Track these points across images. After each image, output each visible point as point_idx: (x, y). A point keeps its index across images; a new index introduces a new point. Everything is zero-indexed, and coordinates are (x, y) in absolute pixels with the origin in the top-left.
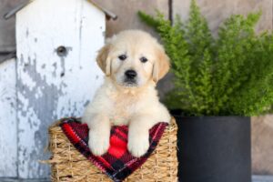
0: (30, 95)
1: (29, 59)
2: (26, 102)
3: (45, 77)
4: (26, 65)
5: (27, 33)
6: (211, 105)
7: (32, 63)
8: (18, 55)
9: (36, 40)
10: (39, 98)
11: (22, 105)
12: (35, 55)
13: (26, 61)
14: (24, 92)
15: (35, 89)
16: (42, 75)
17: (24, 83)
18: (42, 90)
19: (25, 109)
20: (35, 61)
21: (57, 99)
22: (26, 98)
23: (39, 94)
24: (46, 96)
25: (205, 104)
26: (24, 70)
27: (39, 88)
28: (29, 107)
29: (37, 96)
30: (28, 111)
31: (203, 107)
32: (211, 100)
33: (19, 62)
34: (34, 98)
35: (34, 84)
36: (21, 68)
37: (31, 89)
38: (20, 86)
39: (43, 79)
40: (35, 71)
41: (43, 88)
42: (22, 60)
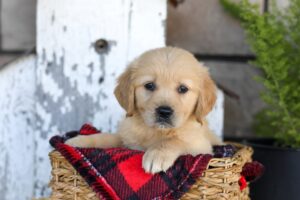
0: (53, 108)
1: (54, 55)
2: (47, 118)
3: (76, 83)
4: (49, 64)
5: (53, 18)
7: (58, 62)
8: (39, 50)
9: (65, 29)
10: (67, 114)
11: (42, 122)
12: (63, 50)
13: (50, 58)
14: (46, 104)
15: (61, 101)
16: (72, 80)
17: (46, 89)
18: (70, 100)
19: (45, 128)
20: (62, 59)
21: (92, 116)
22: (48, 112)
23: (66, 108)
24: (76, 110)
26: (47, 72)
27: (67, 99)
28: (51, 126)
29: (63, 110)
30: (50, 130)
33: (40, 60)
34: (60, 112)
35: (60, 93)
36: (42, 68)
37: (55, 100)
38: (41, 96)
39: (73, 85)
40: (62, 74)
41: (73, 98)
42: (44, 57)
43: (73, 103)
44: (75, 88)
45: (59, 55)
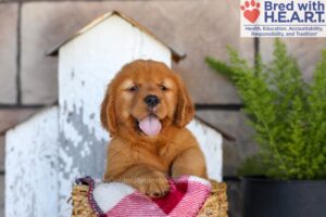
0: (74, 152)
1: (74, 106)
2: (69, 161)
3: (93, 129)
4: (70, 114)
5: (73, 74)
6: (303, 168)
7: (78, 112)
8: (61, 102)
9: (83, 83)
10: (87, 157)
11: (65, 164)
12: (82, 101)
13: (70, 109)
14: (67, 148)
15: (80, 146)
16: (90, 128)
17: (67, 136)
18: (89, 146)
19: (68, 169)
20: (81, 110)
22: (69, 155)
23: (86, 151)
24: (94, 153)
25: (296, 167)
26: (68, 121)
27: (86, 144)
28: (72, 168)
29: (83, 154)
30: (71, 172)
31: (293, 171)
32: (303, 161)
33: (62, 110)
34: (80, 156)
35: (80, 138)
36: (64, 117)
37: (76, 145)
38: (64, 142)
39: (91, 132)
40: (81, 121)
41: (91, 143)
42: (65, 108)
43: (92, 148)
44: (93, 134)
45: (79, 105)
